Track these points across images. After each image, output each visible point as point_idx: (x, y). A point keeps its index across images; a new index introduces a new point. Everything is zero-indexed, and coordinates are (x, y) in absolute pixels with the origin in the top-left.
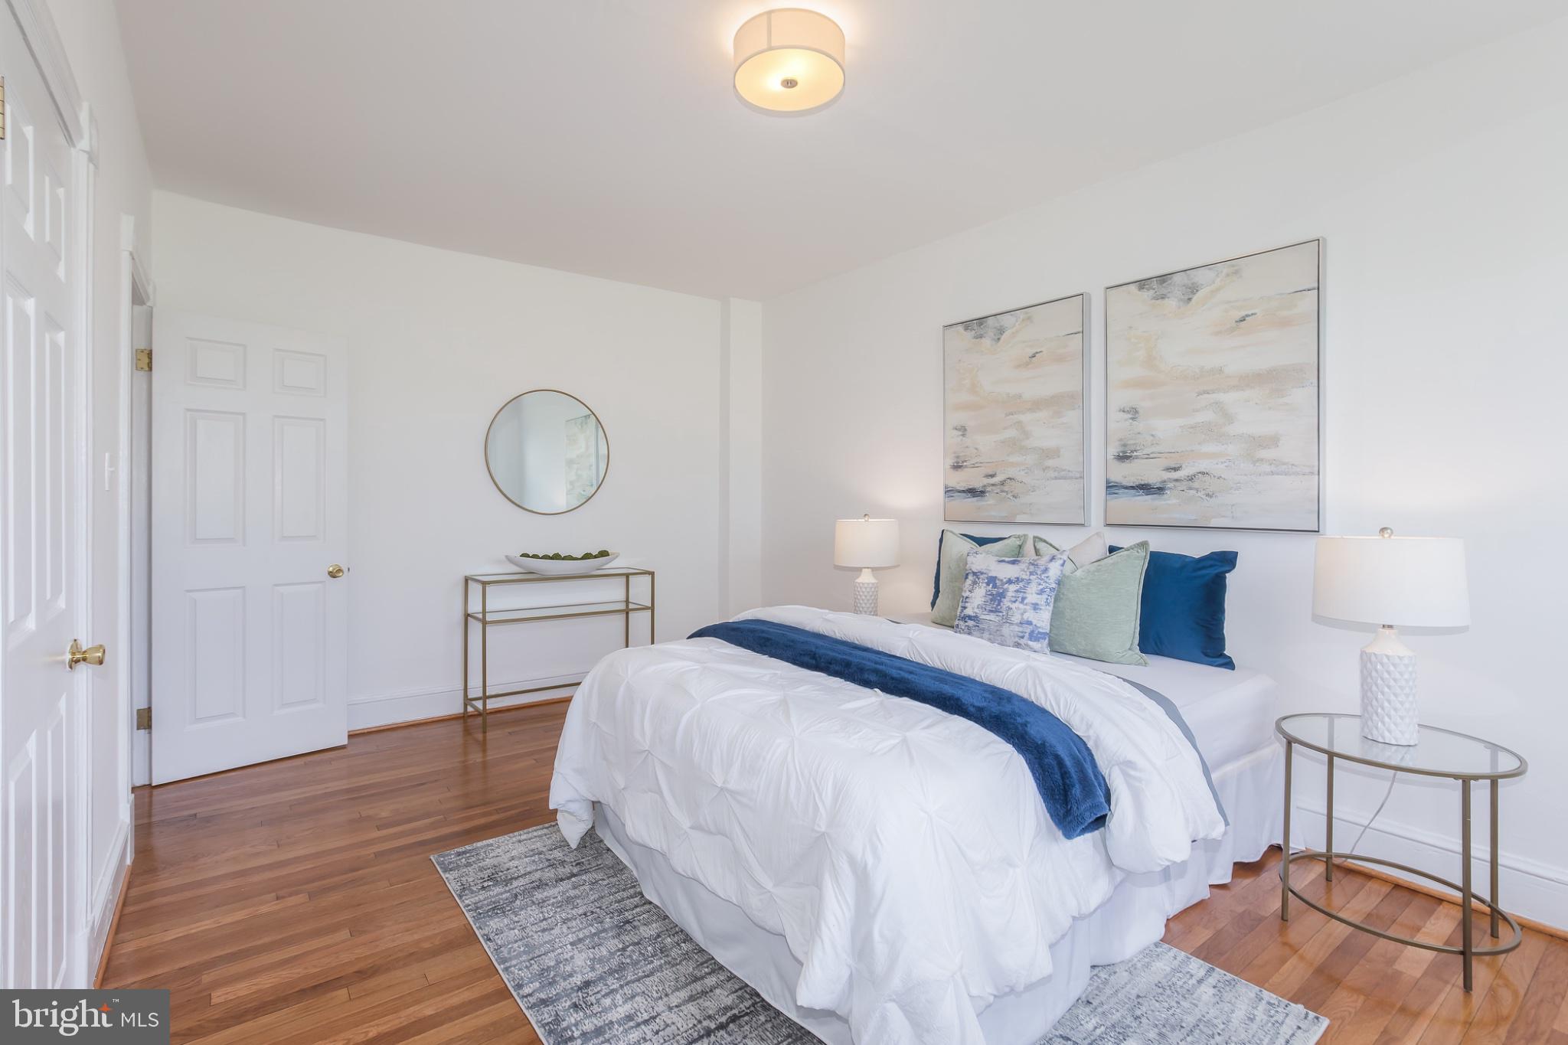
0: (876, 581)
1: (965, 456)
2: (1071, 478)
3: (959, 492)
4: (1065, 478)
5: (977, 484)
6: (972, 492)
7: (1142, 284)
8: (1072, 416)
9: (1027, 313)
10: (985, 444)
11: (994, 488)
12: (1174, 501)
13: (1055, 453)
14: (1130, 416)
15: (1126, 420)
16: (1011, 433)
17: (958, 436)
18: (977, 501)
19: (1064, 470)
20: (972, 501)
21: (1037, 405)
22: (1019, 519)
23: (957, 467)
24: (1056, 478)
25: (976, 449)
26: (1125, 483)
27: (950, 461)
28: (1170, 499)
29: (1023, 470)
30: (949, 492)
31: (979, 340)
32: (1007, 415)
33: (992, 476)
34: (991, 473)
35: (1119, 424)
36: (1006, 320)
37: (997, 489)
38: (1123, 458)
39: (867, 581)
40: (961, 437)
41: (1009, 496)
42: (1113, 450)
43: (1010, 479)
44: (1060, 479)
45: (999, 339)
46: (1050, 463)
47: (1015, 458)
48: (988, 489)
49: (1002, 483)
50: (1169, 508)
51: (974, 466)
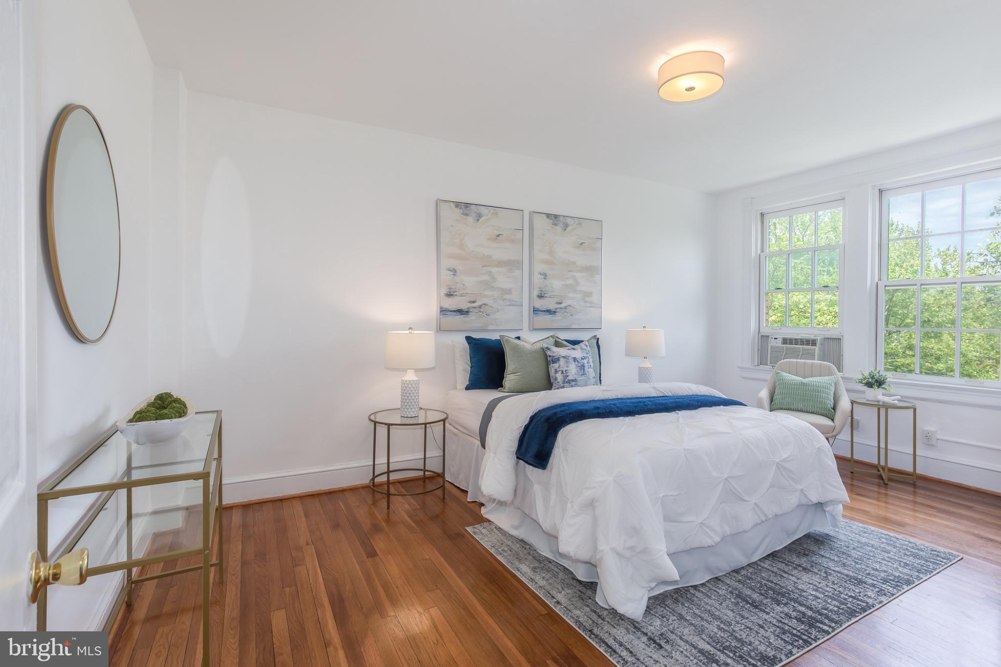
0: (417, 379)
1: (455, 288)
2: (517, 305)
3: (451, 311)
4: (513, 305)
5: (464, 306)
6: (460, 312)
7: (548, 216)
8: (517, 273)
9: (495, 210)
10: (469, 282)
11: (474, 309)
12: (560, 318)
13: (509, 291)
14: (543, 277)
15: (542, 279)
16: (486, 278)
17: (450, 275)
18: (464, 317)
19: (514, 301)
20: (460, 318)
21: (500, 264)
22: (490, 327)
23: (449, 295)
24: (510, 305)
25: (463, 284)
26: (541, 309)
27: (444, 291)
28: (558, 317)
29: (492, 300)
30: (443, 311)
31: (465, 216)
32: (483, 266)
33: (474, 302)
34: (472, 300)
35: (537, 279)
36: (483, 210)
37: (476, 310)
38: (540, 296)
39: (410, 379)
40: (453, 276)
41: (484, 314)
42: (536, 293)
43: (485, 304)
44: (512, 306)
45: (478, 220)
46: (507, 297)
47: (487, 293)
48: (471, 310)
49: (480, 307)
50: (558, 320)
51: (461, 295)
